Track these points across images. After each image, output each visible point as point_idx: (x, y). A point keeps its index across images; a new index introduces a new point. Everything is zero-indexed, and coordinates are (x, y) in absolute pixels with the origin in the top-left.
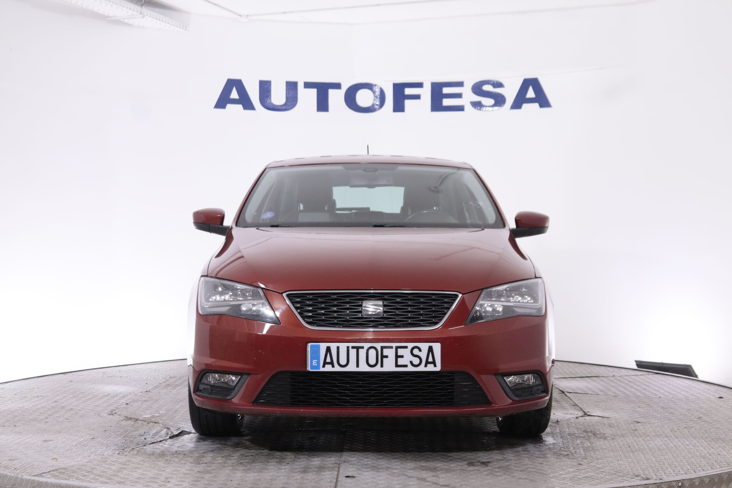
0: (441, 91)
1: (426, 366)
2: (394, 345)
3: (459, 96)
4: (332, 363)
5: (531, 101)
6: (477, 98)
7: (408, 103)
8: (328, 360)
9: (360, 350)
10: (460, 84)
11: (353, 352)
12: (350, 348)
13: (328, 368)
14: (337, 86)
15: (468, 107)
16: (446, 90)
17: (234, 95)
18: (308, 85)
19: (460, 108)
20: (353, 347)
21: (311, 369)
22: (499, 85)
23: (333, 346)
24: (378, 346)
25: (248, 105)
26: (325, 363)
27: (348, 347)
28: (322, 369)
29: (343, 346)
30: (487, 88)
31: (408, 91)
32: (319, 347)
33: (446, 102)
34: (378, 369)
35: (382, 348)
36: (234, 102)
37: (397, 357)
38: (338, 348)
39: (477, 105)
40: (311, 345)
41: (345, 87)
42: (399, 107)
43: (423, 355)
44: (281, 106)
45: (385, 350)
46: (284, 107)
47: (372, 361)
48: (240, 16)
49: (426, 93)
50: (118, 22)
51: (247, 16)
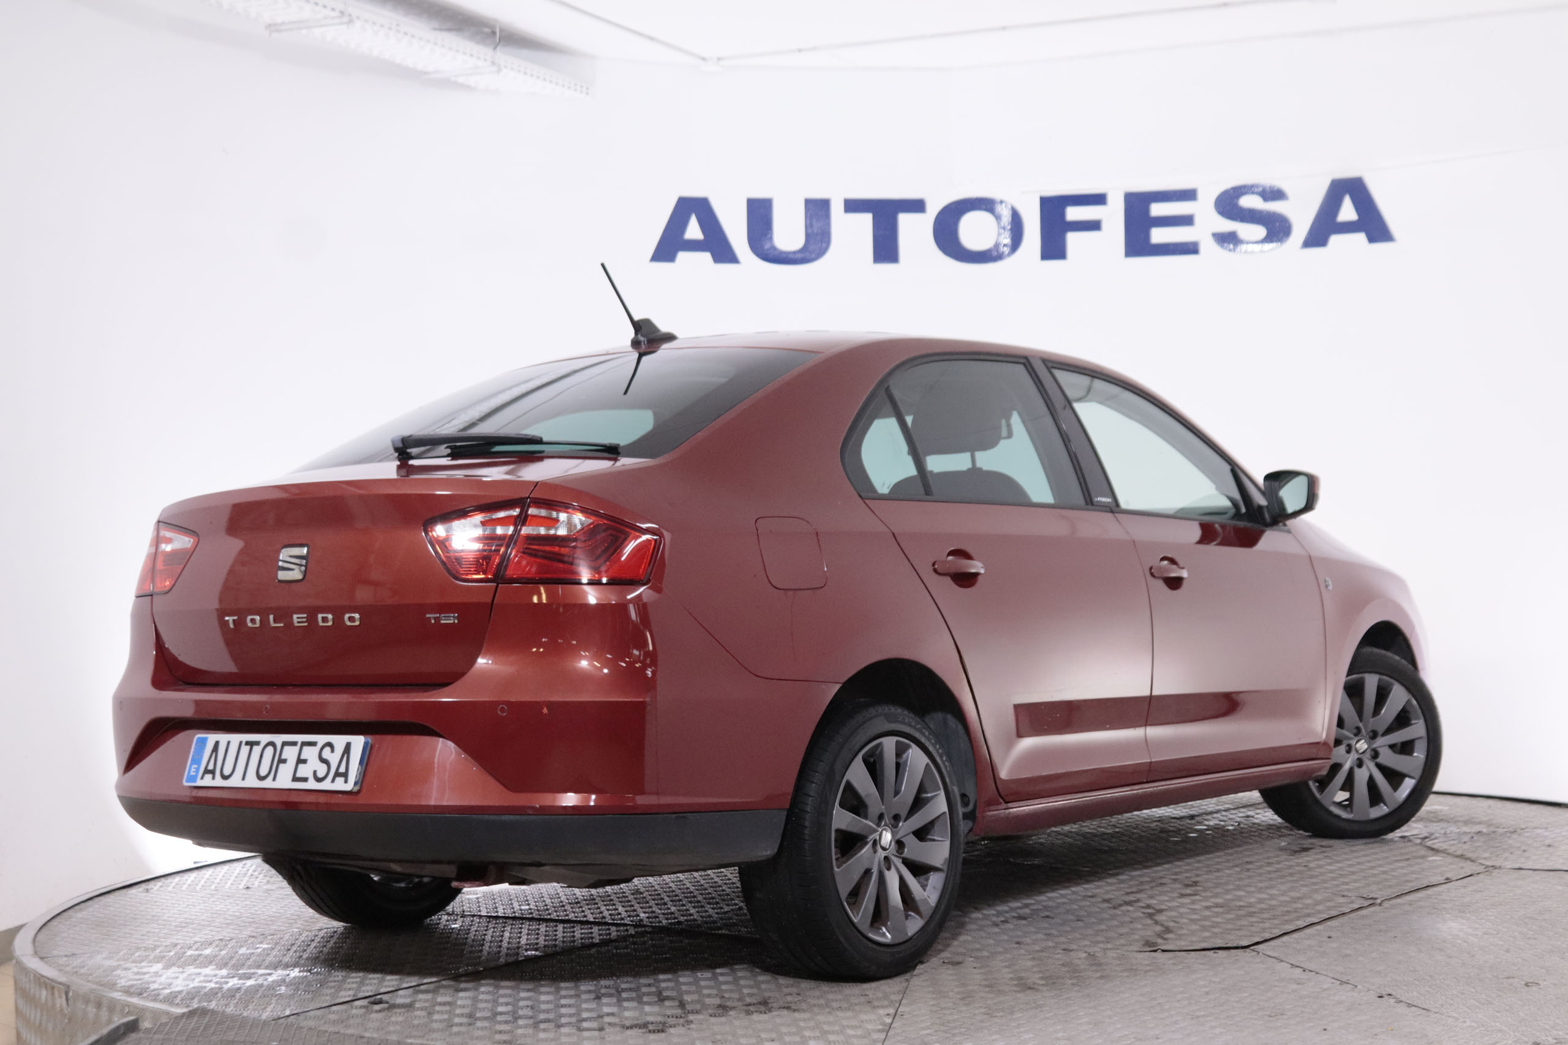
0: (1147, 210)
3: (1186, 220)
5: (1348, 228)
6: (1227, 225)
7: (1073, 239)
10: (1188, 195)
14: (917, 206)
15: (1208, 246)
16: (1157, 209)
17: (694, 231)
18: (853, 206)
19: (1190, 249)
22: (1275, 194)
25: (722, 252)
30: (1248, 202)
31: (1074, 213)
33: (1159, 235)
36: (694, 246)
39: (1227, 239)
41: (933, 209)
42: (1053, 249)
44: (795, 253)
46: (799, 256)
48: (704, 59)
49: (1113, 216)
50: (446, 83)
51: (719, 59)
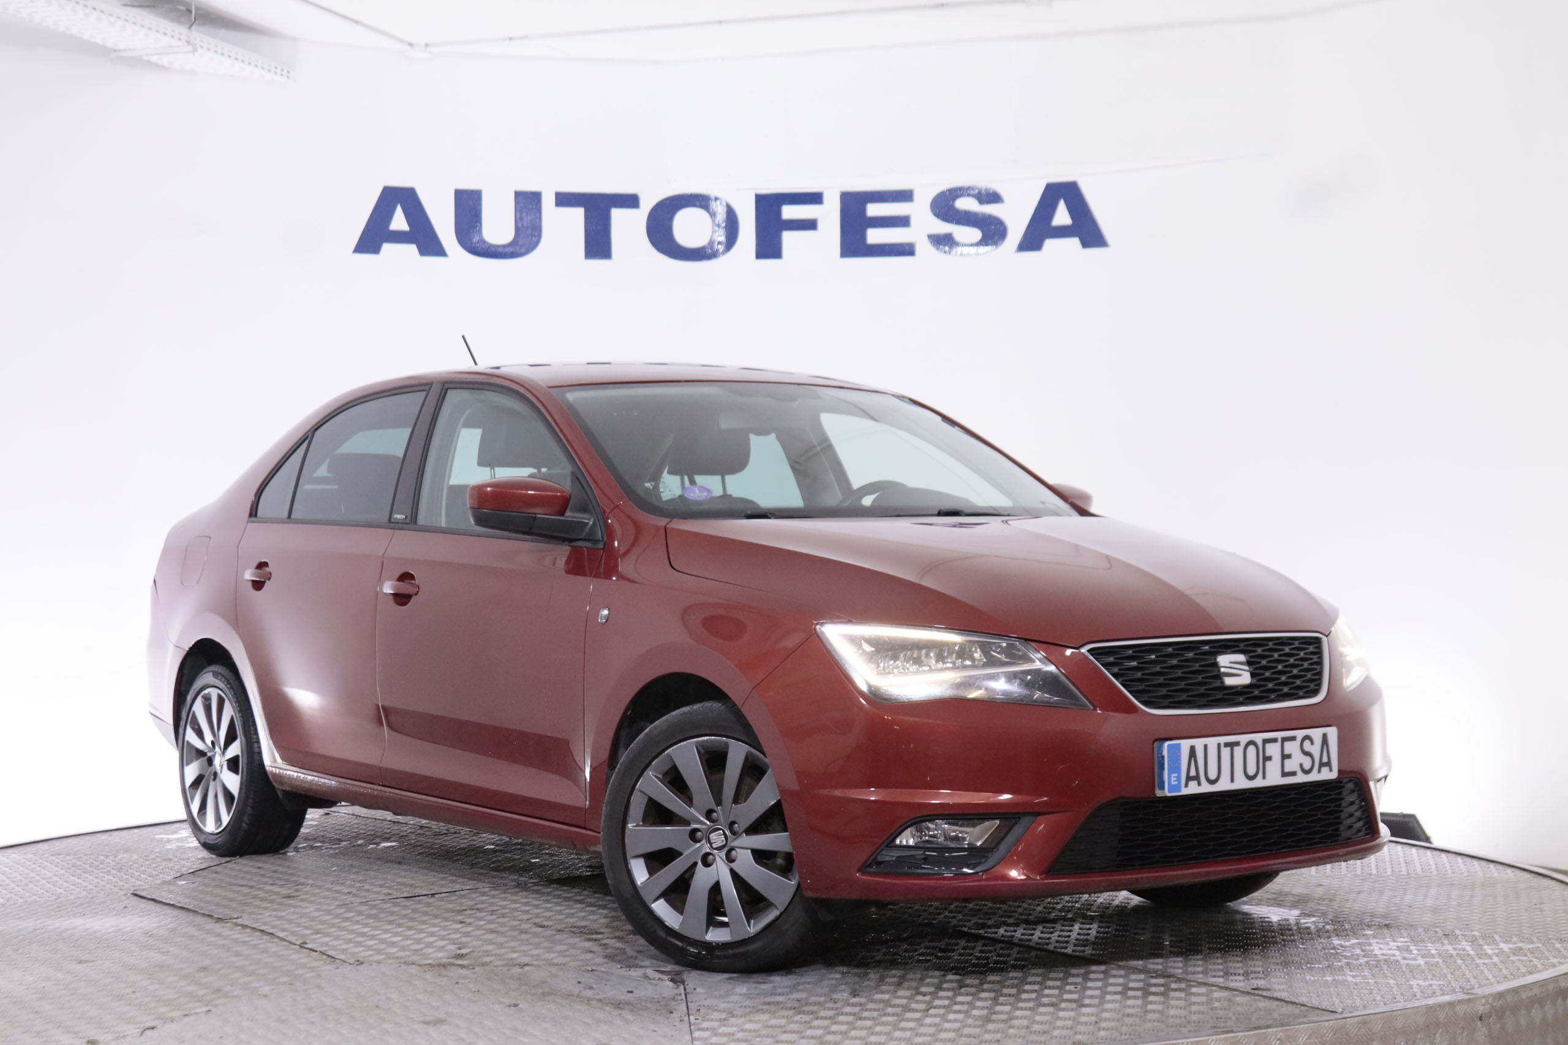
1: (1319, 771)
2: (1279, 735)
4: (1197, 778)
8: (1193, 773)
9: (1236, 749)
11: (1226, 752)
12: (1222, 745)
13: (1193, 789)
20: (1227, 745)
21: (1169, 792)
23: (1199, 743)
24: (1258, 738)
26: (1189, 778)
27: (1219, 745)
28: (1185, 791)
29: (1212, 742)
32: (1178, 746)
34: (1258, 783)
35: (1265, 741)
37: (1285, 757)
38: (1206, 747)
40: (1169, 745)
43: (1315, 750)
45: (1268, 746)
47: (1251, 771)
